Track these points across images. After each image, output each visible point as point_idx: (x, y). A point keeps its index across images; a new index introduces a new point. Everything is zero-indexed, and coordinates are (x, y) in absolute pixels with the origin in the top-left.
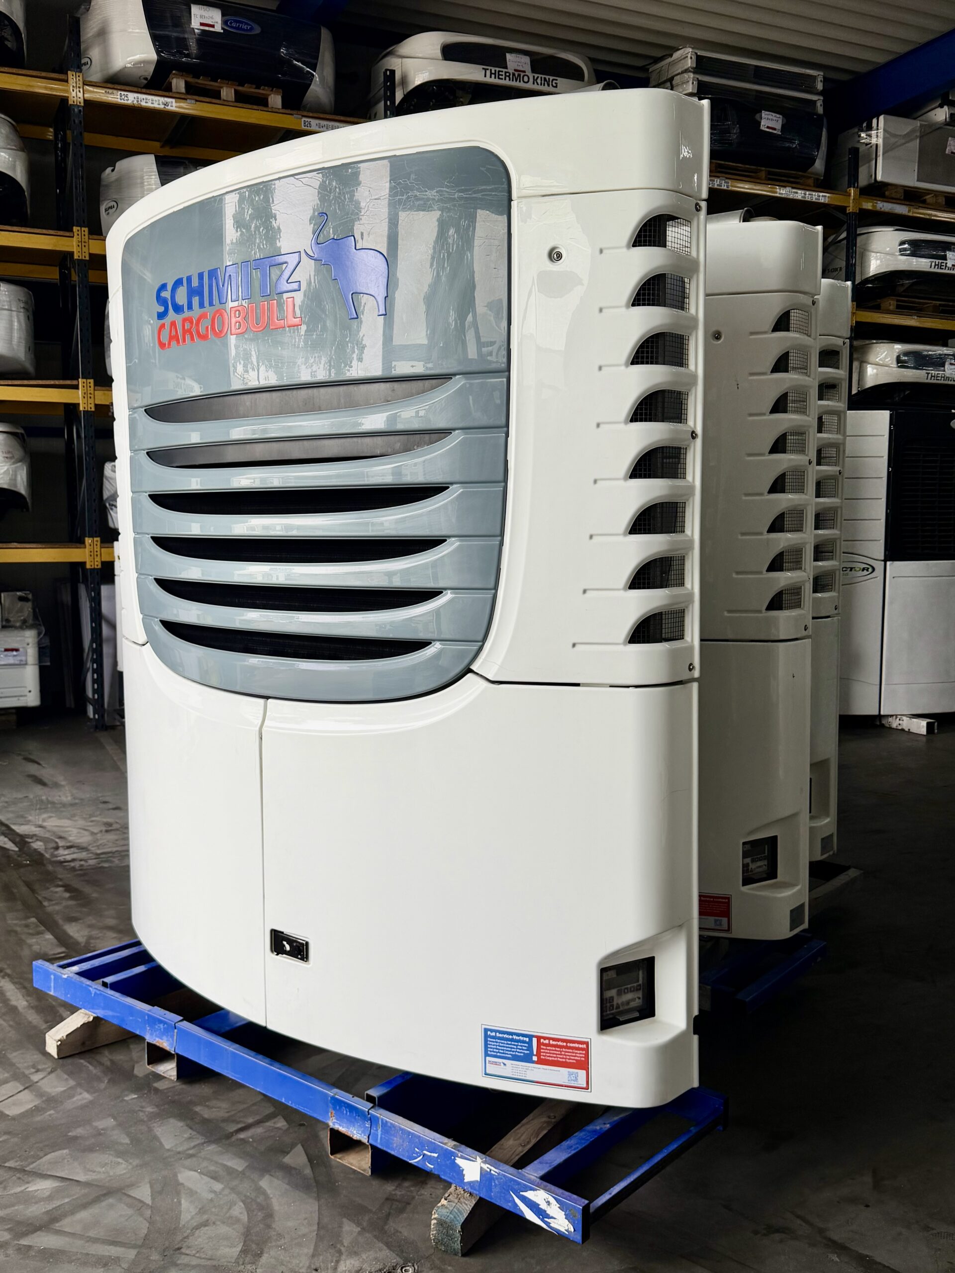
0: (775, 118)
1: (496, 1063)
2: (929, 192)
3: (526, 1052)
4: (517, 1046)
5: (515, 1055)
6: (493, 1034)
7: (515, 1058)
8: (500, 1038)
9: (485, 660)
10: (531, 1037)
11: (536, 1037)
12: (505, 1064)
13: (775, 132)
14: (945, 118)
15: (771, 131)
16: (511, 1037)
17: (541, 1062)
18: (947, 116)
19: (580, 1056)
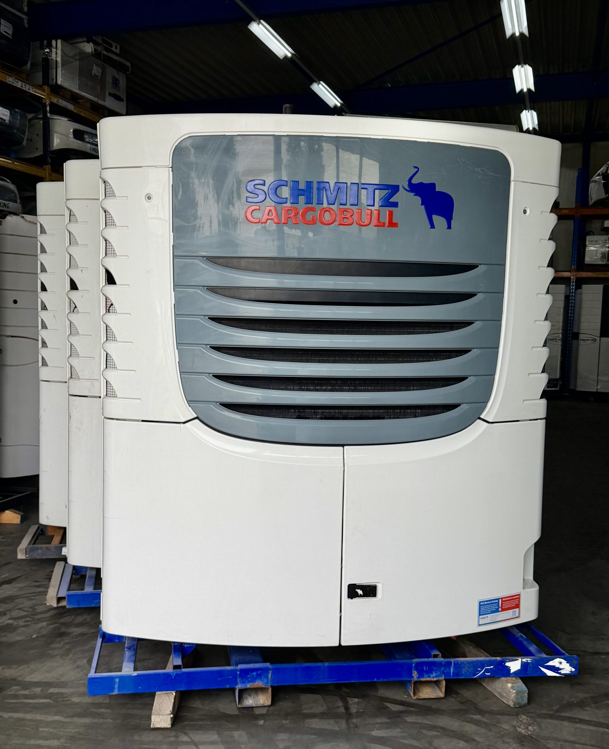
0: (8, 26)
1: (484, 618)
2: (83, 97)
3: (497, 607)
4: (493, 606)
5: (493, 611)
6: (483, 603)
7: (493, 612)
8: (486, 604)
9: (488, 412)
10: (498, 599)
11: (500, 598)
12: (487, 617)
13: (8, 36)
14: (91, 51)
15: (6, 34)
16: (490, 602)
17: (503, 610)
18: (93, 50)
19: (516, 602)
